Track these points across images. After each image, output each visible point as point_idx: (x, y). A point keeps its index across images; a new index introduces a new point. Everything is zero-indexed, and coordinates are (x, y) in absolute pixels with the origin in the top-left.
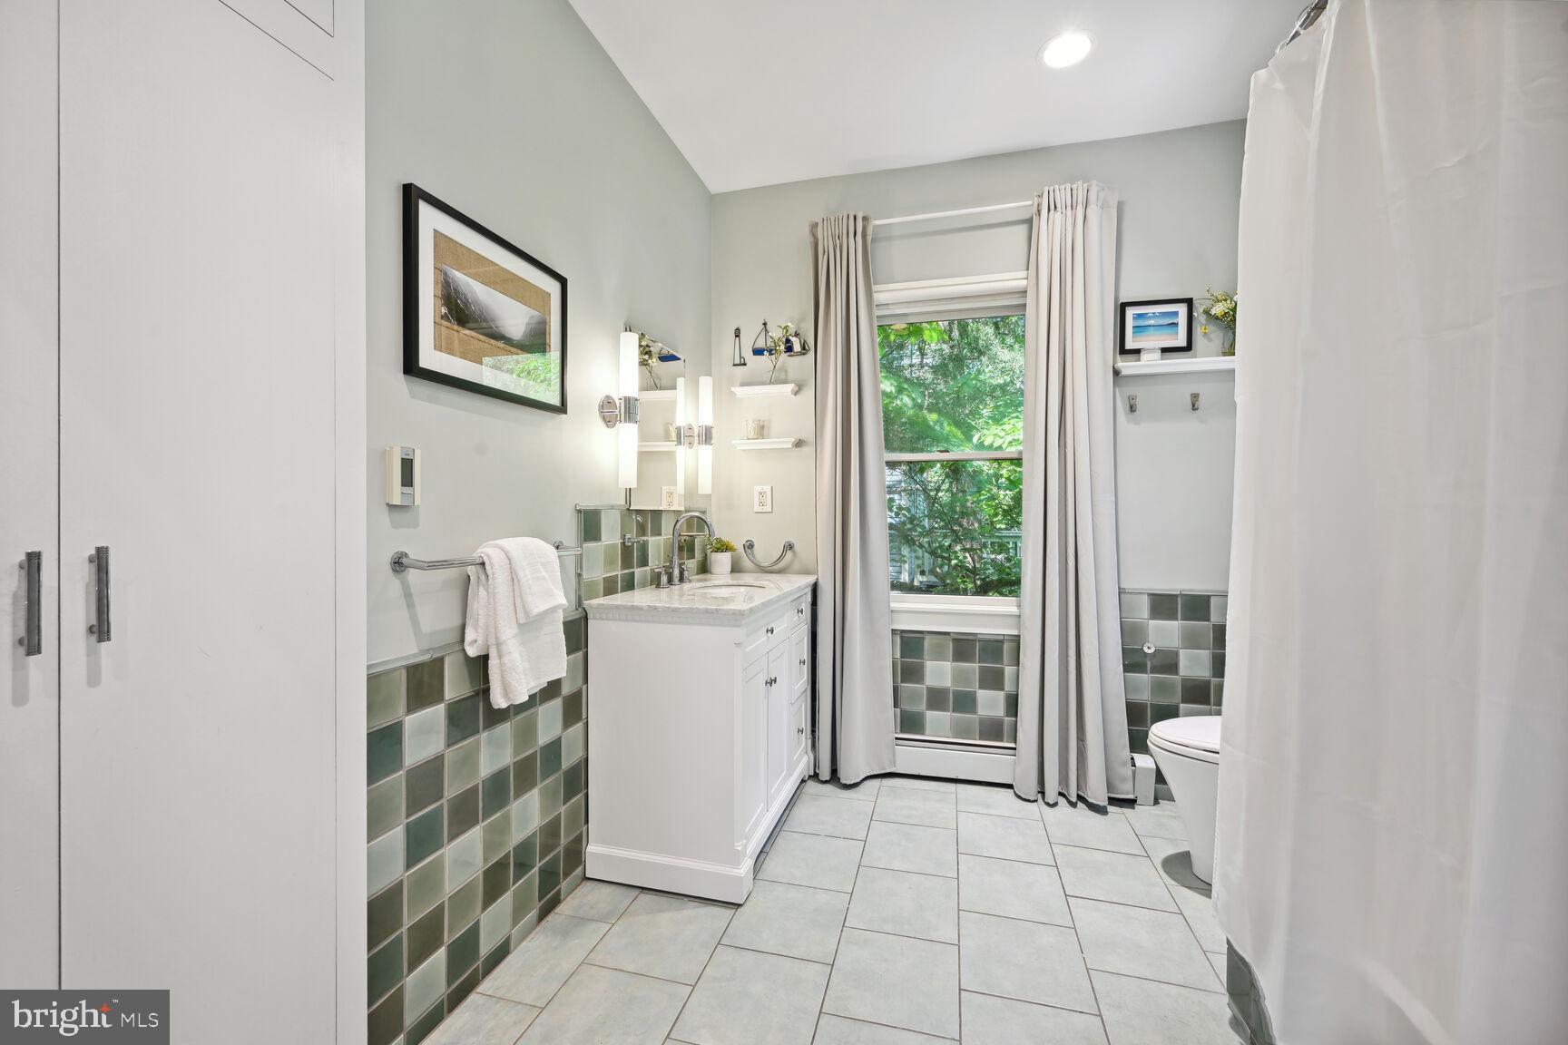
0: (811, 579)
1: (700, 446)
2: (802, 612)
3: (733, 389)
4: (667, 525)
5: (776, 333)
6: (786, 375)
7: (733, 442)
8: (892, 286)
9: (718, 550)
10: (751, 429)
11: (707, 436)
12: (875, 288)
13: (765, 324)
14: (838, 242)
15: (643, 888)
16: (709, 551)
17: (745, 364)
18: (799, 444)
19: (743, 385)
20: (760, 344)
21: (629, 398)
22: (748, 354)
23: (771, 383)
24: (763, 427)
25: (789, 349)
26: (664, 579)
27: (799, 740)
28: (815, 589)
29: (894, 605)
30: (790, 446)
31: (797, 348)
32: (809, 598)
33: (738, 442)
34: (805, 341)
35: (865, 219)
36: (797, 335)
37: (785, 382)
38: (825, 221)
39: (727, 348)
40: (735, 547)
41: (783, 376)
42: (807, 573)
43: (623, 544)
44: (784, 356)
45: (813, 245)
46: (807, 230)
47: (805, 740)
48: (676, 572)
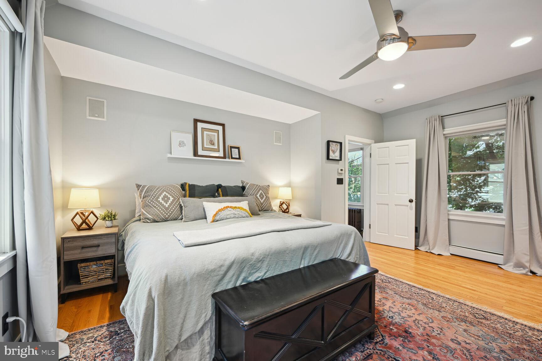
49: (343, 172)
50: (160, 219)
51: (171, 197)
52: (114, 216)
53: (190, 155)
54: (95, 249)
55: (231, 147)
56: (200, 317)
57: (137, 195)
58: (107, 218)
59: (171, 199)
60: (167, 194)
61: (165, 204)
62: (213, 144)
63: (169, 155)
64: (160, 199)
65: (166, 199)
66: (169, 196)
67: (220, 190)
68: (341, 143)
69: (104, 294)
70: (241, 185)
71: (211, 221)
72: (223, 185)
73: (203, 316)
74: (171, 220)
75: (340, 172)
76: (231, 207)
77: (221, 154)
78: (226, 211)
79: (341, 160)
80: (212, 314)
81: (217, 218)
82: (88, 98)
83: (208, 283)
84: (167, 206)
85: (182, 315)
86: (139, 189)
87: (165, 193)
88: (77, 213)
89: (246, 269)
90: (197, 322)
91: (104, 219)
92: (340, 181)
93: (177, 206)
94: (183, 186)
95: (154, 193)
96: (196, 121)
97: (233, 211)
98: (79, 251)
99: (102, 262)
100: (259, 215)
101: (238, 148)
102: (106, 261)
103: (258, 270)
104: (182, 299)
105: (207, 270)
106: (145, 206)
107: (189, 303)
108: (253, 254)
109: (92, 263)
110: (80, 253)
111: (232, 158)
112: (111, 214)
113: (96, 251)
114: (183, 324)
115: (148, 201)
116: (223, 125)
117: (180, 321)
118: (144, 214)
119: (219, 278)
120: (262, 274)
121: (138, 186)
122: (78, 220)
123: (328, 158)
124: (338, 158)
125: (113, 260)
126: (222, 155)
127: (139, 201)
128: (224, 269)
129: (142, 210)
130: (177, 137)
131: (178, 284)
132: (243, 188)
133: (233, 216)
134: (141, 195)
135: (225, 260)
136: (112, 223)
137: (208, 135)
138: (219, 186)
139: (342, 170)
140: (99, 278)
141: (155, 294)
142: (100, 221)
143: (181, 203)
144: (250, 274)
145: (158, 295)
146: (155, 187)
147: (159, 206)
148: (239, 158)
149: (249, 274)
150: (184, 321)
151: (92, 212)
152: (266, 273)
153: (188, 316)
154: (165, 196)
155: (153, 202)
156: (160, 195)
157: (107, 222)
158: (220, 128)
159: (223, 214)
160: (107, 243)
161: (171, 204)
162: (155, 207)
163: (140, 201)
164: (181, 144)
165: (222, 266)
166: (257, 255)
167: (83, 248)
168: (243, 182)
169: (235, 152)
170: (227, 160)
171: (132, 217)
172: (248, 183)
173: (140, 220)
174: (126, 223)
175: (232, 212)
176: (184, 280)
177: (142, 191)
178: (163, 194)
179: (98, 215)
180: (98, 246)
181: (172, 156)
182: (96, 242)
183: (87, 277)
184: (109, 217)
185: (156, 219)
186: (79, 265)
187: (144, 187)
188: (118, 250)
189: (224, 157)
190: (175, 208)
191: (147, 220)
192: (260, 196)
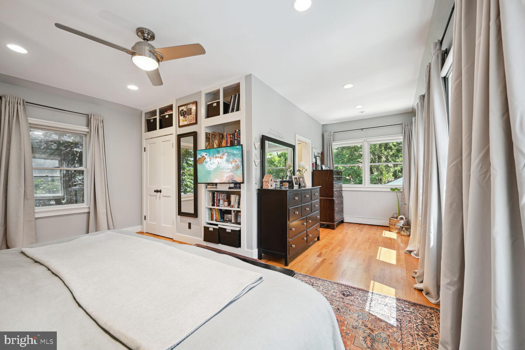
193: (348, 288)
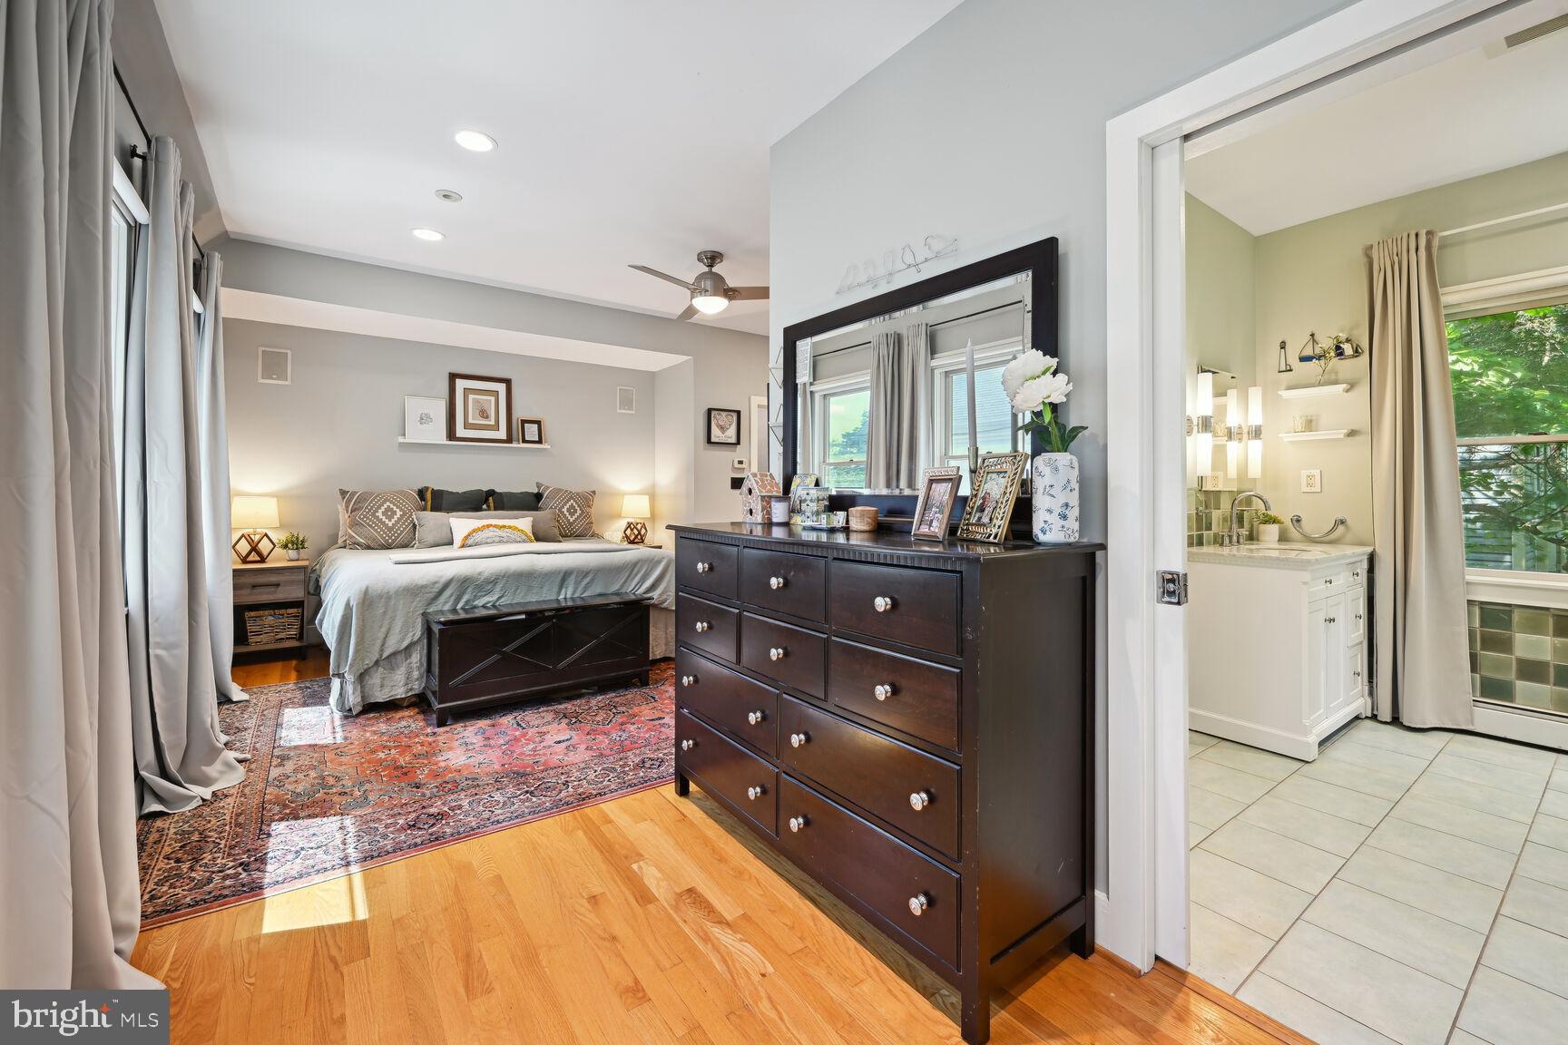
0: (1369, 549)
1: (1249, 441)
2: (1357, 574)
3: (1279, 393)
4: (1225, 504)
5: (1326, 343)
6: (1337, 376)
7: (1280, 435)
8: (1464, 287)
9: (1265, 522)
10: (1299, 424)
11: (1257, 433)
12: (1441, 291)
13: (1312, 335)
14: (1396, 259)
15: (1224, 739)
16: (1255, 524)
17: (1291, 370)
18: (1352, 433)
19: (1289, 388)
20: (1309, 352)
21: (1206, 417)
22: (1294, 362)
23: (1320, 384)
24: (1311, 421)
25: (1339, 352)
26: (1227, 540)
27: (1355, 682)
28: (1372, 559)
29: (1468, 578)
30: (1342, 436)
31: (1348, 349)
32: (1365, 565)
33: (1285, 435)
34: (1358, 345)
35: (1429, 233)
36: (1348, 341)
37: (1336, 382)
38: (1381, 245)
39: (1273, 357)
40: (1283, 520)
41: (1333, 377)
42: (1362, 544)
43: (1197, 513)
44: (1335, 361)
45: (1367, 266)
46: (1359, 252)
47: (1362, 683)
48: (1235, 538)
49: (743, 466)
50: (379, 545)
51: (398, 510)
52: (303, 542)
53: (441, 437)
54: (273, 589)
55: (524, 422)
56: (406, 635)
57: (341, 508)
58: (290, 545)
59: (399, 513)
60: (392, 506)
61: (387, 521)
62: (487, 417)
63: (401, 440)
64: (379, 514)
65: (389, 513)
66: (395, 508)
67: (491, 498)
68: (738, 413)
69: (286, 662)
70: (536, 491)
71: (459, 545)
72: (498, 490)
73: (411, 634)
74: (398, 547)
75: (737, 465)
76: (495, 526)
77: (502, 434)
78: (486, 531)
79: (738, 442)
80: (422, 635)
81: (470, 541)
82: (261, 349)
83: (418, 599)
84: (390, 525)
85: (384, 629)
86: (344, 498)
87: (388, 503)
88: (243, 536)
89: (470, 589)
90: (402, 640)
91: (285, 546)
92: (737, 483)
93: (409, 525)
94: (421, 493)
95: (369, 505)
96: (453, 377)
97: (500, 533)
98: (248, 591)
99: (283, 611)
100: (560, 542)
101: (538, 423)
102: (290, 611)
103: (489, 592)
104: (385, 613)
105: (416, 585)
106: (354, 524)
107: (393, 619)
108: (480, 574)
109: (266, 613)
110: (250, 595)
111: (524, 441)
112: (297, 538)
113: (275, 592)
114: (385, 638)
115: (359, 517)
116: (508, 382)
117: (381, 635)
118: (351, 537)
119: (431, 595)
120: (495, 598)
121: (343, 493)
122: (244, 547)
123: (709, 441)
124: (733, 440)
125: (300, 610)
126: (504, 436)
127: (343, 517)
128: (439, 586)
129: (350, 531)
130: (415, 407)
131: (380, 596)
132: (538, 496)
133: (498, 539)
134: (347, 507)
135: (441, 577)
136: (299, 554)
137: (476, 401)
138: (491, 493)
139: (741, 462)
140: (279, 637)
141: (353, 603)
142: (278, 551)
143: (415, 520)
144: (476, 598)
145: (357, 604)
146: (372, 494)
147: (377, 525)
148: (540, 441)
149: (475, 596)
150: (386, 636)
151: (266, 535)
152: (500, 598)
153: (391, 632)
154: (389, 509)
155: (368, 518)
156: (379, 507)
157: (290, 551)
158: (501, 388)
159: (479, 537)
160: (292, 582)
161: (397, 522)
162: (371, 526)
163: (347, 517)
164: (424, 419)
165: (436, 583)
166: (486, 574)
167: (254, 586)
168: (539, 485)
169: (531, 432)
170: (514, 445)
171: (333, 542)
172: (548, 488)
173: (345, 547)
174: (321, 552)
175: (497, 534)
176: (388, 593)
177: (349, 501)
178: (385, 506)
179: (275, 541)
180: (278, 585)
181: (405, 441)
182: (273, 579)
183: (258, 634)
184: (293, 543)
185: (372, 545)
186: (247, 613)
187: (354, 494)
188: (309, 593)
189: (509, 440)
190: (405, 529)
191: (355, 546)
192: (568, 510)
193: (431, 834)
